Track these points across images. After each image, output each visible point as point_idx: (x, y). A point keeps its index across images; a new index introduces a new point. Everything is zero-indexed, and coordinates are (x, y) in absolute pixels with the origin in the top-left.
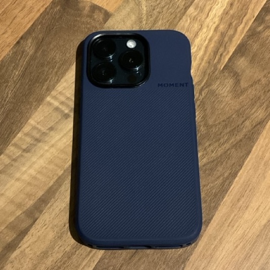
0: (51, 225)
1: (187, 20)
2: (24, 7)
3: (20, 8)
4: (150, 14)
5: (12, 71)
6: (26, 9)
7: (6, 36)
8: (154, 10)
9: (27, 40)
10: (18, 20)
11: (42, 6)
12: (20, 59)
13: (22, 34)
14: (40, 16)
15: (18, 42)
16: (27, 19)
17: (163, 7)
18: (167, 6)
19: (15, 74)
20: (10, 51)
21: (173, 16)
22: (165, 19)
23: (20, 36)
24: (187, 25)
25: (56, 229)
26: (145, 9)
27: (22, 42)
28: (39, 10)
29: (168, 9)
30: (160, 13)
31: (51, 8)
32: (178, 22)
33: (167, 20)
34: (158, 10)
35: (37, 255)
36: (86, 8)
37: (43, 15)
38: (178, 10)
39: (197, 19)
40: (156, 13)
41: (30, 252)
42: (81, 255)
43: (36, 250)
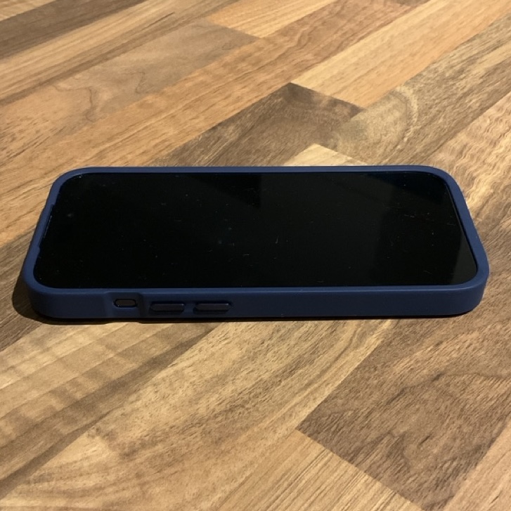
0: (237, 340)
1: (485, 121)
2: (230, 96)
3: (223, 97)
4: (424, 112)
5: (199, 156)
6: (231, 99)
7: (197, 121)
8: (431, 108)
9: (228, 127)
10: (217, 107)
11: (256, 97)
12: (214, 144)
13: (220, 121)
14: (253, 104)
15: (214, 128)
16: (231, 108)
17: (445, 107)
18: (452, 106)
19: (203, 158)
20: (199, 136)
21: (462, 116)
22: (449, 117)
23: (218, 122)
24: (485, 125)
25: (246, 347)
26: (416, 107)
27: (219, 128)
28: (250, 100)
29: (453, 109)
30: (440, 112)
31: (270, 99)
32: (471, 122)
33: (452, 119)
34: (437, 109)
35: (205, 378)
36: (324, 102)
37: (255, 105)
38: (470, 111)
39: (501, 120)
40: (434, 111)
41: (192, 374)
42: (291, 387)
43: (204, 372)
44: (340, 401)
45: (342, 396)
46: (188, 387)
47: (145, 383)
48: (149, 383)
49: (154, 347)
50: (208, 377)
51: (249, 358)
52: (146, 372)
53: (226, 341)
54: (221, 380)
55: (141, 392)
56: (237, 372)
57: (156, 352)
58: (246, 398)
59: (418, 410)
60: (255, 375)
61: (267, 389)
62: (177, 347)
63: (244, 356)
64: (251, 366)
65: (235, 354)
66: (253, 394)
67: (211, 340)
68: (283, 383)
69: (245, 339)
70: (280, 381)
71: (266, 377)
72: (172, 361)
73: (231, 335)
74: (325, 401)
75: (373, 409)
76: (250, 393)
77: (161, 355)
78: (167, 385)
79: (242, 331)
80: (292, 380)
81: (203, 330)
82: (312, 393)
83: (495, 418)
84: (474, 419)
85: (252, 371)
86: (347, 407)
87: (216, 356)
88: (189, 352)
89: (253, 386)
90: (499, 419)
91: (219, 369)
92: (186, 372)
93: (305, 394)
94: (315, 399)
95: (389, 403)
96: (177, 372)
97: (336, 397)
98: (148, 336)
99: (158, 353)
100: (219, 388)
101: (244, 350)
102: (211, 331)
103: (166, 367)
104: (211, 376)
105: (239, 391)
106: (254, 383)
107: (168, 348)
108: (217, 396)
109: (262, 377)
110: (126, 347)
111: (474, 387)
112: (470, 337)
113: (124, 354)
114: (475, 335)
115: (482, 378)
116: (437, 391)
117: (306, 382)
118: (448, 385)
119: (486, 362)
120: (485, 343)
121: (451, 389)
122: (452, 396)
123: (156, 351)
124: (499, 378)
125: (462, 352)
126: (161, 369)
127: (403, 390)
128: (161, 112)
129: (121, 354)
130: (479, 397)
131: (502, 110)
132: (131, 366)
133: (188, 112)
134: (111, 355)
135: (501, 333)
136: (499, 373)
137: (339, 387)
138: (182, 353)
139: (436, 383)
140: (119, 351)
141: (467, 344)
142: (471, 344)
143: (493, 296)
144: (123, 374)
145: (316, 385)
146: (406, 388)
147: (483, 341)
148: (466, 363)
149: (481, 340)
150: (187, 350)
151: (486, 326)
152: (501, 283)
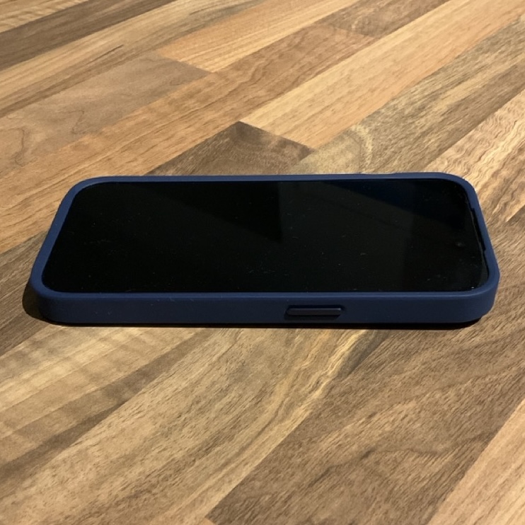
0: (152, 413)
1: (443, 163)
2: (173, 136)
3: (165, 138)
4: (379, 153)
6: (173, 140)
8: (386, 149)
10: (157, 149)
11: (201, 137)
13: (160, 164)
14: (196, 146)
15: (152, 172)
16: (173, 149)
17: (402, 148)
18: (409, 146)
21: (419, 157)
22: (405, 159)
23: (157, 166)
25: (160, 421)
26: (370, 147)
28: (194, 141)
29: (411, 149)
30: (396, 153)
31: (215, 140)
32: (427, 164)
33: (407, 160)
34: (392, 150)
35: (111, 458)
36: (273, 143)
37: (200, 147)
38: (428, 151)
39: (460, 162)
40: (389, 152)
41: (97, 454)
42: (205, 468)
43: (111, 451)
44: (258, 484)
45: (261, 477)
46: (91, 469)
47: (43, 465)
48: (48, 465)
49: (58, 423)
50: (114, 457)
51: (162, 434)
52: (45, 453)
53: (139, 415)
54: (129, 460)
55: (37, 476)
56: (147, 451)
57: (59, 429)
58: (154, 481)
59: (342, 492)
60: (167, 454)
61: (178, 471)
62: (84, 423)
63: (157, 432)
64: (164, 444)
65: (148, 429)
66: (162, 477)
67: (123, 413)
68: (197, 463)
69: (161, 412)
70: (194, 461)
71: (178, 456)
72: (76, 439)
73: (145, 407)
74: (242, 484)
75: (294, 493)
76: (160, 475)
77: (64, 432)
78: (67, 467)
79: (158, 403)
80: (207, 459)
81: (115, 403)
82: (227, 474)
83: (426, 501)
84: (402, 504)
85: (164, 450)
86: (265, 490)
87: (126, 432)
88: (97, 427)
89: (163, 467)
90: (430, 503)
91: (127, 447)
92: (90, 452)
93: (220, 476)
94: (230, 482)
95: (311, 485)
96: (80, 452)
97: (253, 479)
98: (53, 410)
99: (62, 430)
100: (126, 469)
101: (158, 425)
102: (123, 403)
103: (68, 446)
104: (118, 456)
105: (148, 473)
106: (165, 463)
107: (74, 423)
108: (122, 479)
109: (176, 456)
110: (27, 423)
111: (406, 465)
112: (406, 407)
113: (24, 432)
114: (411, 405)
115: (416, 455)
116: (365, 470)
117: (223, 461)
118: (377, 463)
119: (422, 436)
120: (422, 415)
121: (381, 468)
122: (380, 476)
123: (60, 427)
124: (434, 454)
125: (395, 425)
126: (64, 449)
127: (328, 470)
128: (97, 154)
129: (20, 432)
130: (410, 478)
131: (462, 150)
132: (29, 445)
133: (126, 154)
134: (9, 433)
135: (441, 402)
136: (434, 448)
137: (258, 468)
138: (88, 430)
139: (365, 461)
140: (19, 427)
141: (402, 416)
142: (406, 416)
143: (434, 360)
144: (19, 454)
145: (233, 465)
146: (331, 467)
147: (420, 412)
148: (399, 437)
149: (417, 411)
150: (94, 426)
151: (424, 395)
152: (445, 345)
